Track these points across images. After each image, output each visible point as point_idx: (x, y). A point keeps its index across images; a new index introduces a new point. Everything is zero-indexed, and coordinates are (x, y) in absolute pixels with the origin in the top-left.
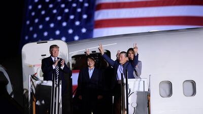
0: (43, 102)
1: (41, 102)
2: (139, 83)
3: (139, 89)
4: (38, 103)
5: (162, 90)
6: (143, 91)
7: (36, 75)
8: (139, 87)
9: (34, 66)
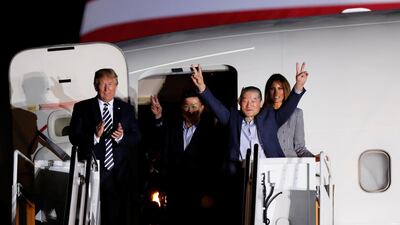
0: (54, 214)
1: (47, 213)
2: (296, 170)
3: (294, 183)
4: (40, 217)
5: (365, 172)
6: (305, 188)
7: (45, 133)
8: (296, 178)
9: (40, 108)
